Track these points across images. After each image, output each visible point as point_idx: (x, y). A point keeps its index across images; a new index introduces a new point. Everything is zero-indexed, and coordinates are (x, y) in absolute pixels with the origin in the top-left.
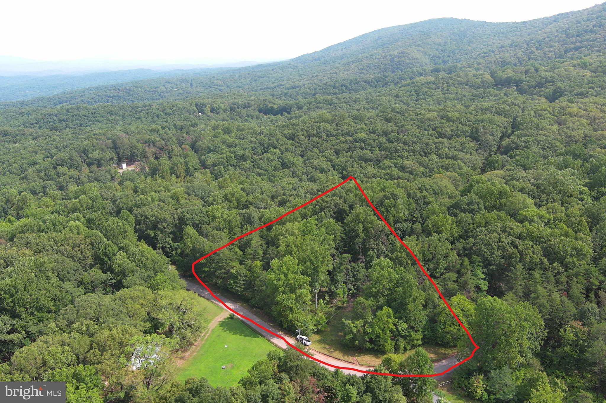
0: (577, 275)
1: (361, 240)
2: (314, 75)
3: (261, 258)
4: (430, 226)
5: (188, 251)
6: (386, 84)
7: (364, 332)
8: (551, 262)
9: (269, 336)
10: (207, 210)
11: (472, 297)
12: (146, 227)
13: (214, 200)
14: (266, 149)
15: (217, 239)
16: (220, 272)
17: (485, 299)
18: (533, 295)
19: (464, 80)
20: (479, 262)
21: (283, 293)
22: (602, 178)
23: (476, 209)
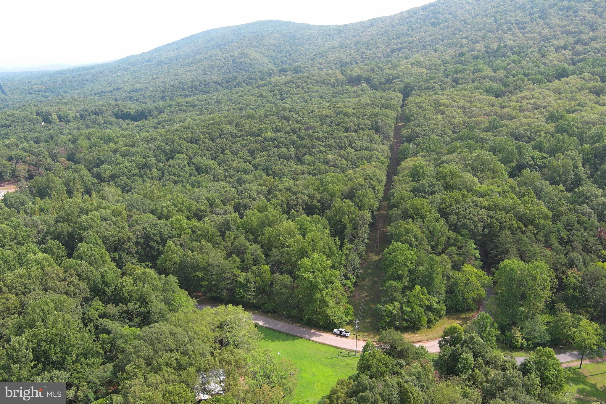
2: (154, 77)
3: (266, 262)
7: (402, 312)
9: (307, 337)
10: (169, 222)
16: (224, 283)
21: (321, 290)
22: (510, 155)
23: (438, 190)
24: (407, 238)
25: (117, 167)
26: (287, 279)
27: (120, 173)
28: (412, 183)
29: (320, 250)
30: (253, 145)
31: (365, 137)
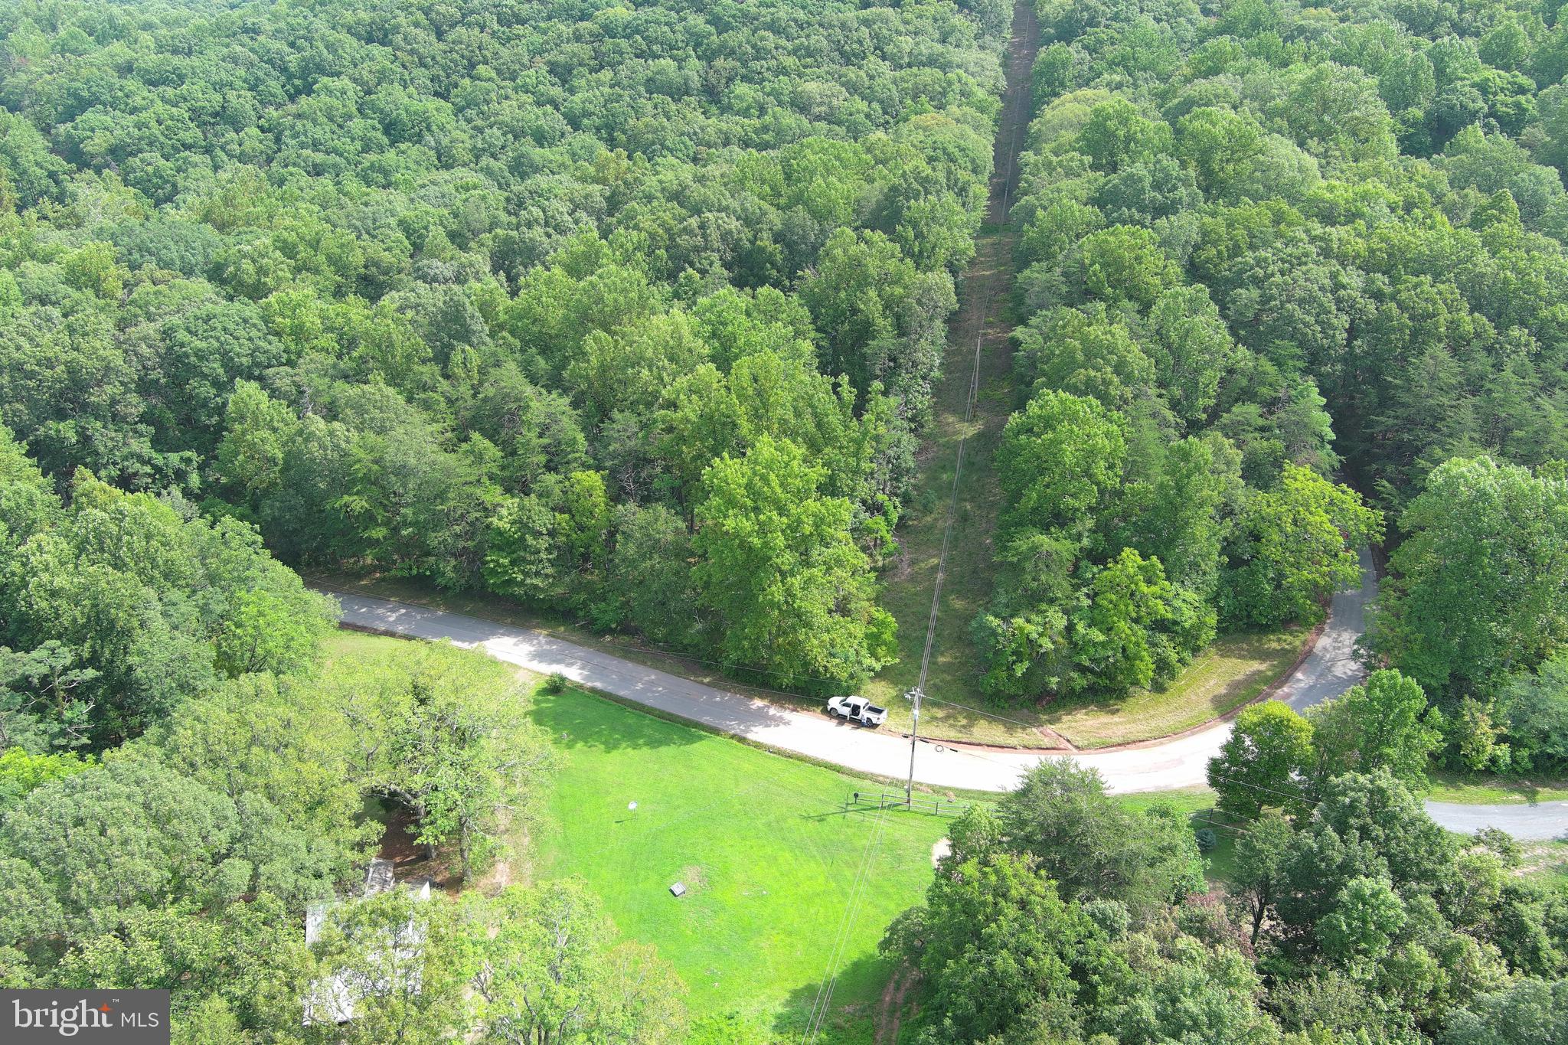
1: (887, 344)
3: (591, 459)
7: (1072, 643)
9: (734, 725)
20: (1293, 357)
21: (783, 574)
22: (1408, 78)
23: (1186, 200)
24: (1092, 373)
25: (130, 120)
26: (664, 522)
27: (140, 139)
28: (1091, 174)
29: (783, 422)
30: (567, 48)
31: (927, 24)
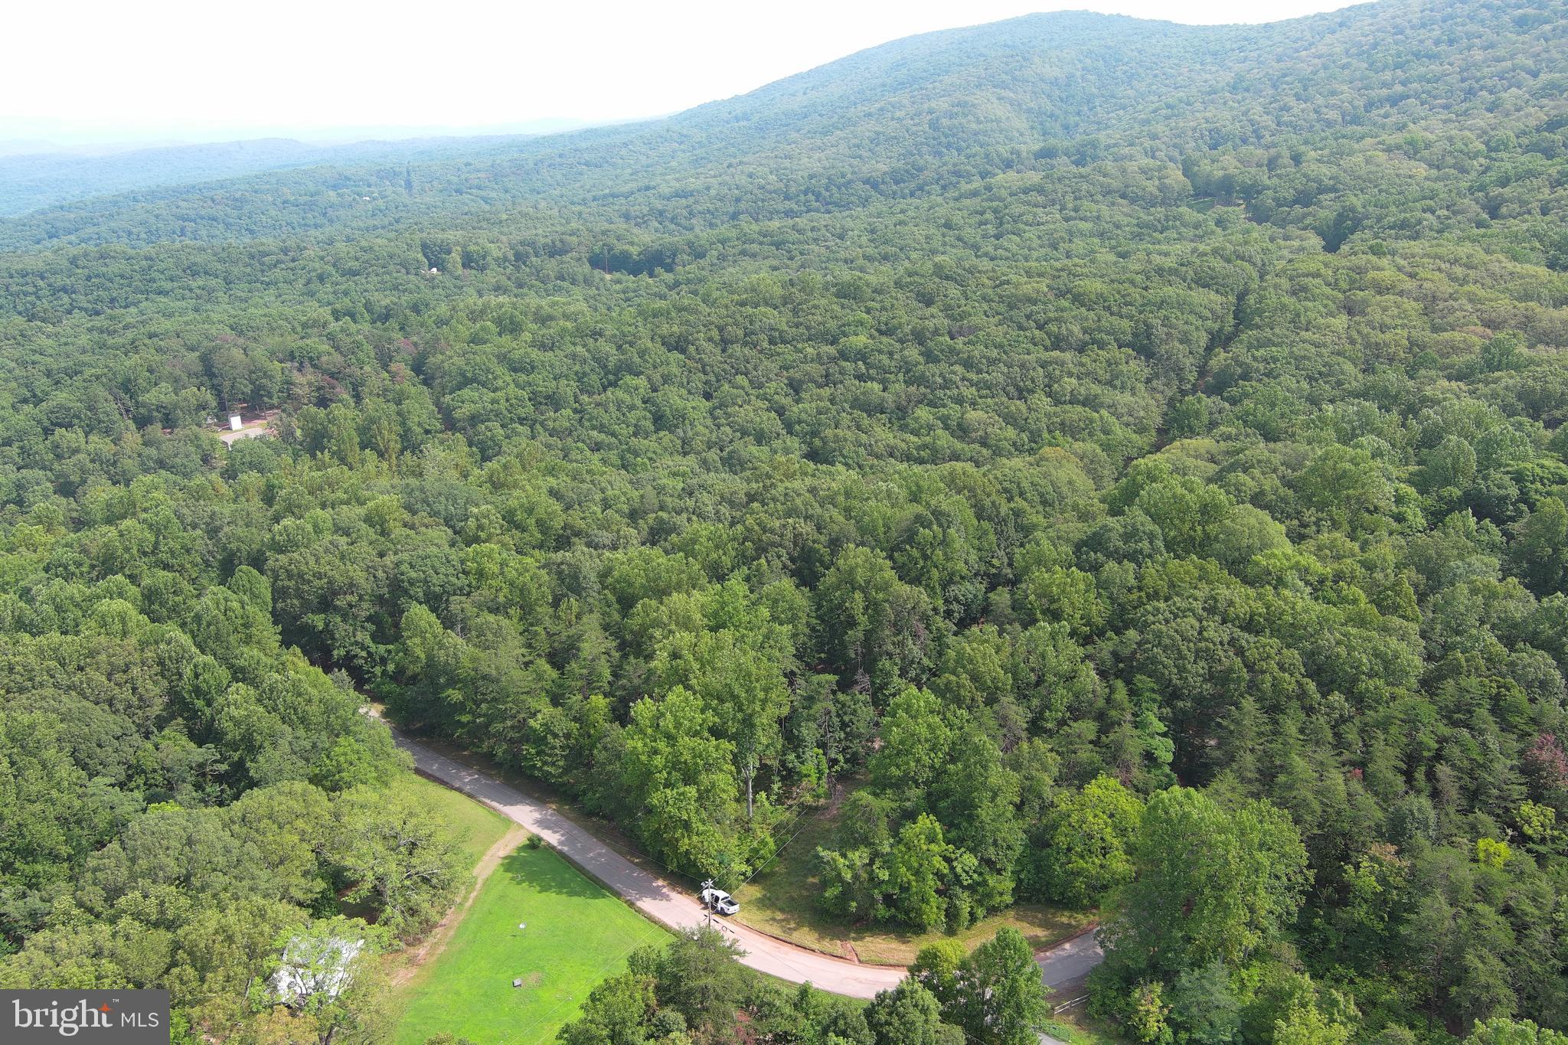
0: (1384, 725)
1: (861, 635)
2: (734, 161)
3: (607, 688)
4: (1032, 597)
5: (413, 669)
6: (921, 189)
7: (872, 879)
8: (1325, 690)
9: (632, 895)
10: (462, 554)
11: (1135, 782)
12: (302, 606)
13: (480, 527)
14: (612, 378)
15: (490, 637)
16: (499, 726)
17: (1164, 795)
18: (1282, 778)
19: (1115, 184)
20: (1153, 690)
21: (665, 786)
22: (1449, 461)
23: (1147, 551)
25: (490, 396)
27: (491, 411)
30: (807, 366)
31: (1099, 368)
